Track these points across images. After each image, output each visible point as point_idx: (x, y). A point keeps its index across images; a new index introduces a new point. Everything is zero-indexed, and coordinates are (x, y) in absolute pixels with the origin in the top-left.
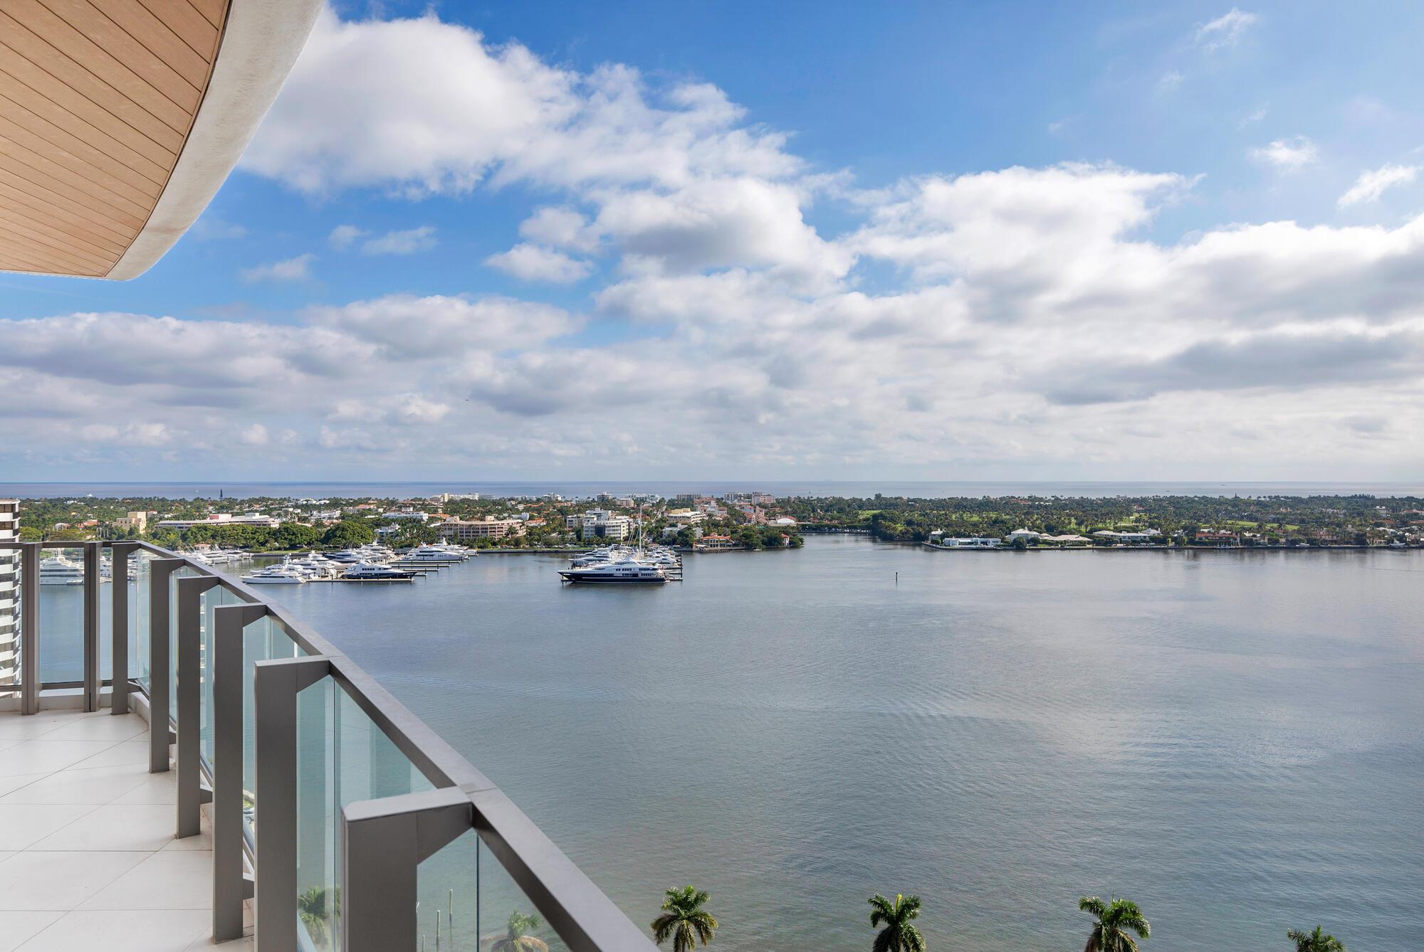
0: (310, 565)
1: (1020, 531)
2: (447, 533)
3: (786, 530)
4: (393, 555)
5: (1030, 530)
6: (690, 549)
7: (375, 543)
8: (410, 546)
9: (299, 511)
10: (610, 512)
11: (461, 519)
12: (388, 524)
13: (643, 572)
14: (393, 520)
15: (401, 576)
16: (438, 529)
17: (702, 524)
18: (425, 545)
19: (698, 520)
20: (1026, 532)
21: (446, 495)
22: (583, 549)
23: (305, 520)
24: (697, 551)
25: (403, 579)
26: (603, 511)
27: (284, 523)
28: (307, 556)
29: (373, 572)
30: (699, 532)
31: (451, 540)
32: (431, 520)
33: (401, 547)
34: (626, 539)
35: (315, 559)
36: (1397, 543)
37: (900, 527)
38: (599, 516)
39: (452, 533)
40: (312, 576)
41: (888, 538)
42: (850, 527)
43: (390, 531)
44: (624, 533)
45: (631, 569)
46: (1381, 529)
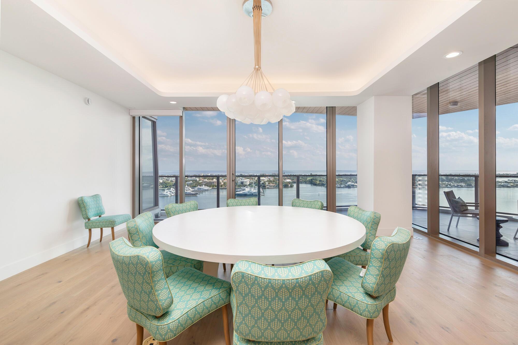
0: (171, 191)
1: (349, 183)
2: (204, 183)
3: (289, 183)
4: (191, 189)
5: (352, 183)
6: (265, 187)
7: (186, 186)
8: (195, 187)
9: (166, 178)
10: (244, 178)
11: (207, 180)
12: (189, 181)
13: (255, 193)
14: (190, 180)
15: (194, 194)
16: (202, 182)
17: (268, 181)
18: (199, 187)
19: (266, 180)
20: (351, 183)
21: (202, 174)
22: (238, 187)
23: (168, 180)
24: (267, 188)
25: (195, 195)
26: (242, 178)
27: (163, 181)
28: (170, 189)
29: (187, 193)
30: (267, 183)
31: (205, 185)
32: (199, 180)
33: (193, 187)
34: (249, 185)
35: (172, 190)
36: (449, 186)
37: (318, 182)
38: (241, 179)
39: (205, 183)
40: (172, 194)
41: (315, 185)
42: (305, 182)
43: (190, 183)
44: (248, 183)
45: (251, 193)
46: (444, 182)
